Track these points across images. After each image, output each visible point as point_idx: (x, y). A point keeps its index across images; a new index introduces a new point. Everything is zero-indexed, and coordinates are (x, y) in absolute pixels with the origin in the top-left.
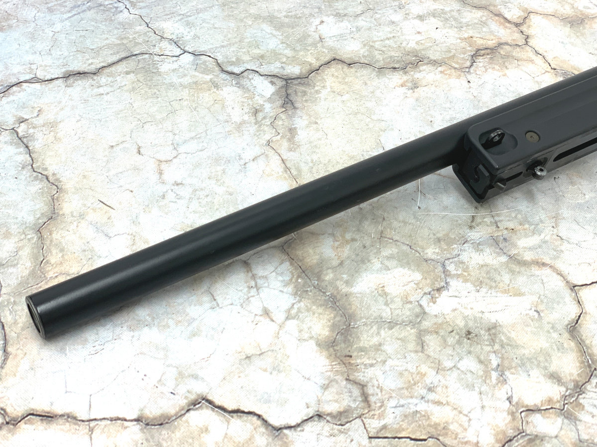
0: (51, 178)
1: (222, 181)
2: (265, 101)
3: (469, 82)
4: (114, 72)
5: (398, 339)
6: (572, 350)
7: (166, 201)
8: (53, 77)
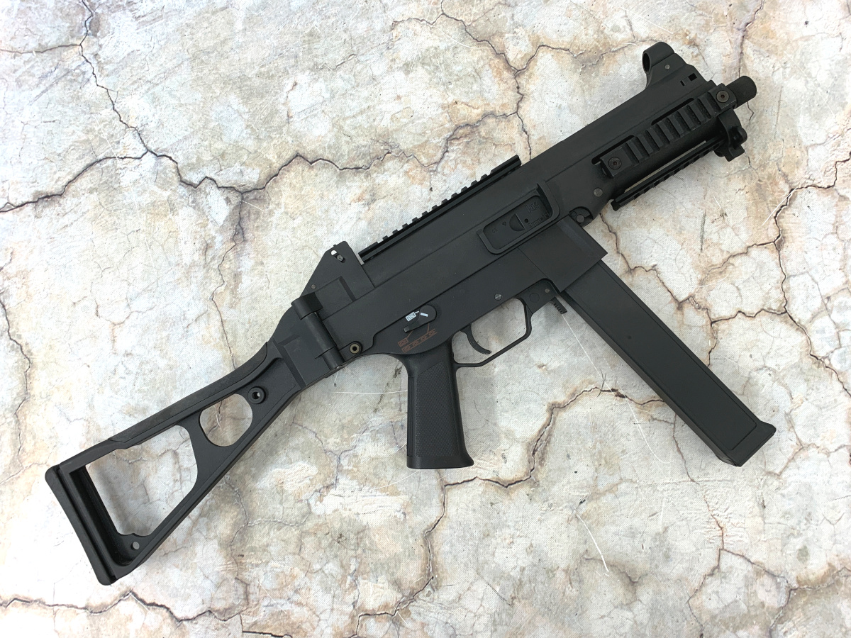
0: (24, 348)
1: (165, 352)
2: (217, 232)
3: (431, 189)
4: (78, 189)
5: (283, 541)
6: (420, 557)
7: (117, 377)
8: (25, 200)
